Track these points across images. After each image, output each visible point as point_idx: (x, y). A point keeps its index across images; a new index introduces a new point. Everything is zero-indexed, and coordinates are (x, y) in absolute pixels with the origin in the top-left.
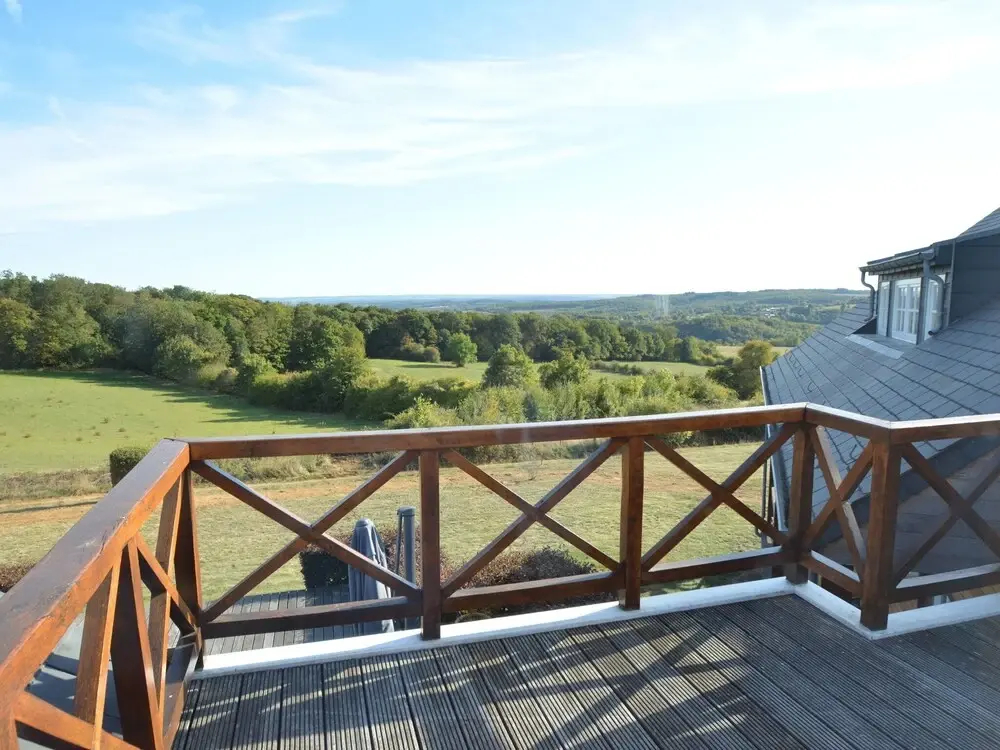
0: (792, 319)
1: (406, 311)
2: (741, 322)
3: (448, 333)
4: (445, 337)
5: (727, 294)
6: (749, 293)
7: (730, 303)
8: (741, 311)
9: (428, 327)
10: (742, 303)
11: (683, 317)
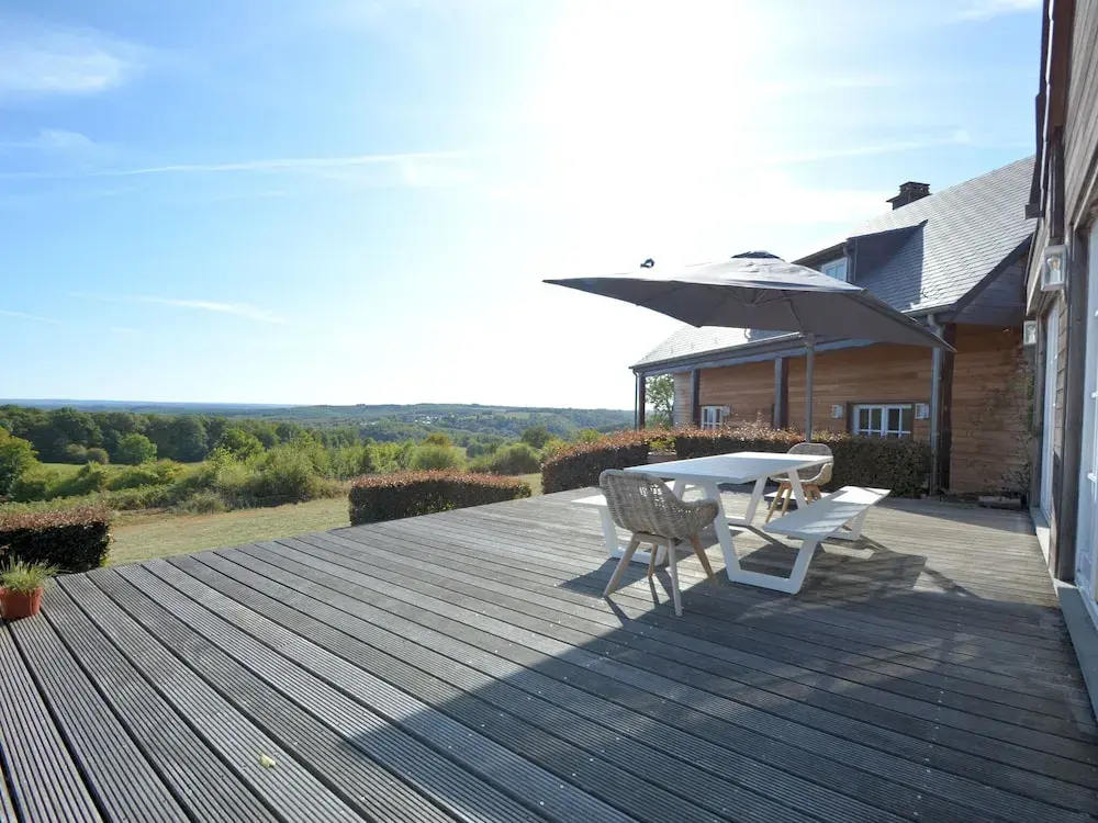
0: (443, 426)
1: (63, 410)
2: (405, 428)
3: (118, 434)
4: (114, 438)
5: (392, 406)
6: (409, 406)
7: (395, 413)
8: (404, 419)
9: (91, 428)
10: (404, 413)
11: (358, 424)
